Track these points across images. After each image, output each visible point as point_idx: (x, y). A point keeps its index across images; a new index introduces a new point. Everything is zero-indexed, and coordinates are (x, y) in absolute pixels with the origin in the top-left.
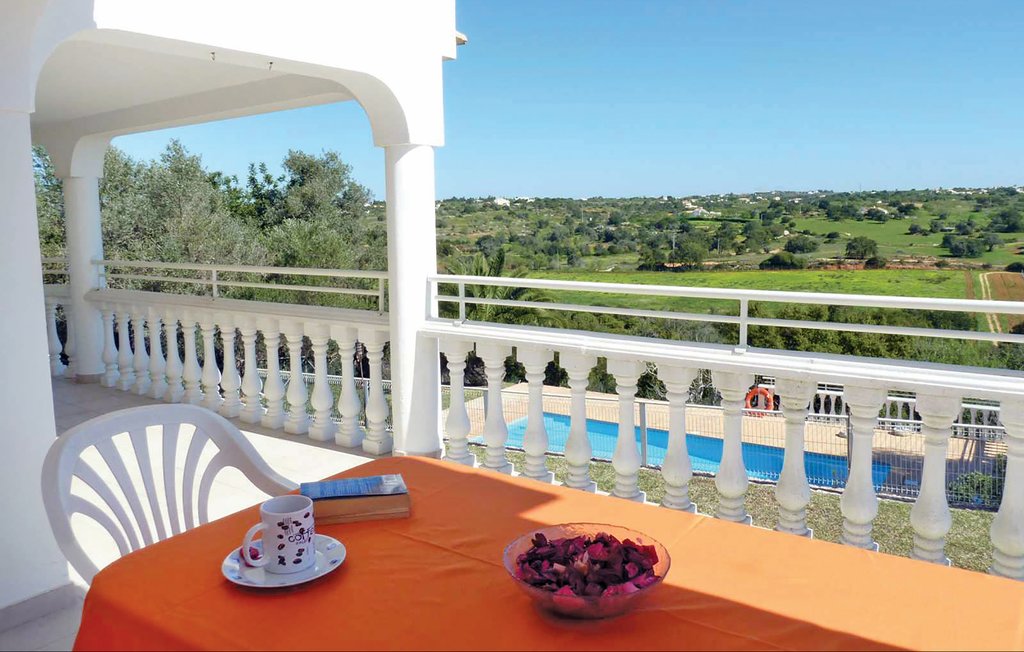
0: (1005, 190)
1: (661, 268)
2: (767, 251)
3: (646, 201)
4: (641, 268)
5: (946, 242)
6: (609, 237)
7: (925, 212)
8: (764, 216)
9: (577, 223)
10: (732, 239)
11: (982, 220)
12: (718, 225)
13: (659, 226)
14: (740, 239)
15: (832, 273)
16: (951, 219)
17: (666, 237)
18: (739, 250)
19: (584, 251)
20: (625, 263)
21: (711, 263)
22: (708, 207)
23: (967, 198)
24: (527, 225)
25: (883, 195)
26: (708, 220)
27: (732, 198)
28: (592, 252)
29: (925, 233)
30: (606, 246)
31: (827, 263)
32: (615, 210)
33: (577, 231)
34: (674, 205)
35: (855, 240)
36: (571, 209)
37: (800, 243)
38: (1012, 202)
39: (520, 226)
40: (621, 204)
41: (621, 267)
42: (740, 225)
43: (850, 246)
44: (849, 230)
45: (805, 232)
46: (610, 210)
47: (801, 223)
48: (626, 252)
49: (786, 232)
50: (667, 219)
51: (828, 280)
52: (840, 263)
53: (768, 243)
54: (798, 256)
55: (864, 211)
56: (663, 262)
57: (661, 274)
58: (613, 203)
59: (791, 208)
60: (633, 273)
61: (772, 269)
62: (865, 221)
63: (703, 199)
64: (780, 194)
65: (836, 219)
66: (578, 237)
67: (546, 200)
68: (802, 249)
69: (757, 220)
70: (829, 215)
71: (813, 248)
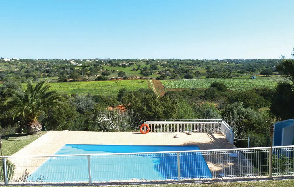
0: (152, 59)
1: (65, 81)
2: (97, 75)
3: (58, 60)
4: (59, 81)
5: (142, 72)
6: (47, 71)
7: (135, 65)
8: (94, 65)
9: (35, 67)
10: (86, 72)
11: (148, 67)
12: (82, 68)
13: (64, 68)
14: (88, 72)
15: (115, 81)
16: (142, 66)
17: (66, 71)
18: (89, 75)
19: (39, 76)
20: (54, 80)
21: (81, 79)
22: (78, 62)
23: (144, 61)
24: (17, 68)
25: (124, 60)
26: (78, 66)
27: (84, 60)
28: (42, 76)
29: (136, 70)
30: (46, 74)
31: (113, 78)
32: (48, 63)
33: (36, 69)
34: (67, 62)
35: (120, 72)
36: (33, 62)
37: (105, 73)
38: (154, 62)
39: (15, 68)
40: (50, 61)
41: (52, 81)
42: (88, 68)
43: (119, 74)
44: (118, 69)
45: (107, 70)
46: (46, 63)
47: (105, 67)
48: (53, 76)
49: (101, 70)
50: (66, 66)
51: (114, 83)
52: (117, 78)
53: (96, 73)
54: (105, 76)
55: (121, 64)
56: (66, 79)
57: (66, 83)
58: (48, 61)
59: (102, 63)
60: (57, 83)
61: (99, 81)
62: (121, 67)
63: (76, 60)
64: (97, 59)
65: (114, 66)
66: (36, 71)
67: (24, 59)
68: (106, 75)
69: (93, 66)
70: (112, 65)
71: (109, 74)
